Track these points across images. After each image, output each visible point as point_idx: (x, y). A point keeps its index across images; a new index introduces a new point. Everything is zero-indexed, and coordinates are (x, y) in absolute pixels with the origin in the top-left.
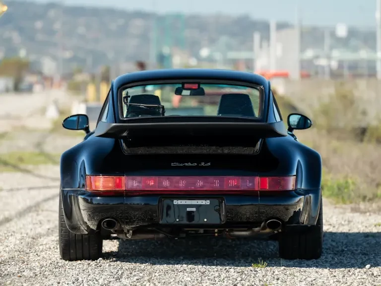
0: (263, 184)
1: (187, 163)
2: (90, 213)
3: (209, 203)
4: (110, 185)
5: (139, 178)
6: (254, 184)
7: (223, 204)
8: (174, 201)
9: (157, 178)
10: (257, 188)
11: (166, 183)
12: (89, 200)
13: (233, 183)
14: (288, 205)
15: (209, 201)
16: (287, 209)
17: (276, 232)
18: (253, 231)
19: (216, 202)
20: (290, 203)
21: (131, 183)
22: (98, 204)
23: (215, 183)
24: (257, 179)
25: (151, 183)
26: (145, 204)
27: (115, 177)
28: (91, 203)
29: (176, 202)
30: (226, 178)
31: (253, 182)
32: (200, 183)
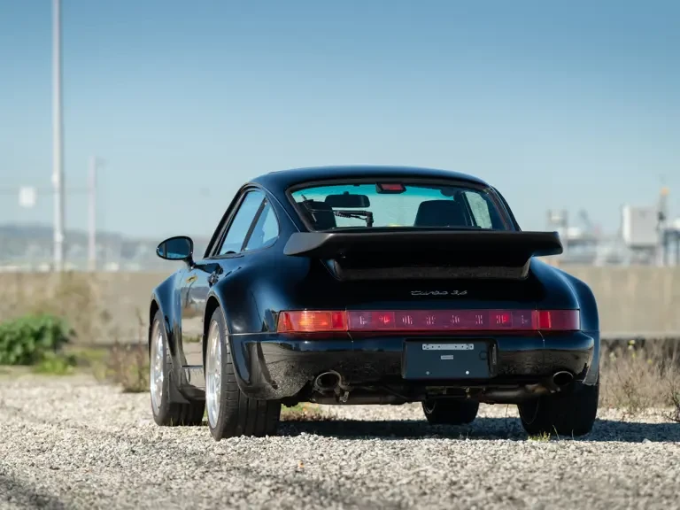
0: (544, 320)
1: (434, 291)
2: (294, 364)
3: (472, 348)
4: (325, 323)
5: (367, 313)
6: (531, 320)
7: (494, 348)
8: (424, 345)
9: (393, 313)
10: (537, 326)
11: (407, 320)
12: (294, 346)
13: (501, 319)
14: (579, 351)
15: (472, 345)
16: (577, 358)
17: (553, 392)
18: (526, 390)
19: (484, 346)
20: (581, 348)
21: (356, 320)
22: (308, 351)
23: (478, 319)
24: (536, 313)
25: (386, 320)
26: (380, 350)
27: (330, 312)
28: (297, 349)
29: (426, 347)
30: (490, 311)
31: (528, 317)
32: (456, 320)
